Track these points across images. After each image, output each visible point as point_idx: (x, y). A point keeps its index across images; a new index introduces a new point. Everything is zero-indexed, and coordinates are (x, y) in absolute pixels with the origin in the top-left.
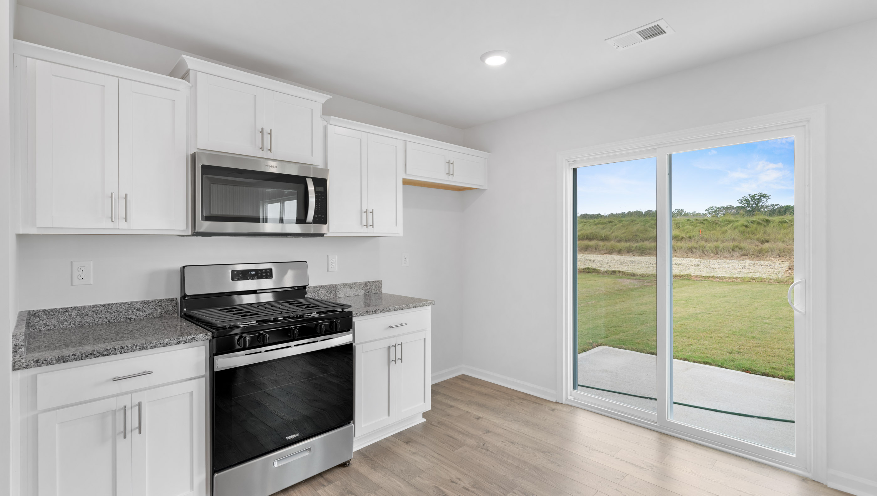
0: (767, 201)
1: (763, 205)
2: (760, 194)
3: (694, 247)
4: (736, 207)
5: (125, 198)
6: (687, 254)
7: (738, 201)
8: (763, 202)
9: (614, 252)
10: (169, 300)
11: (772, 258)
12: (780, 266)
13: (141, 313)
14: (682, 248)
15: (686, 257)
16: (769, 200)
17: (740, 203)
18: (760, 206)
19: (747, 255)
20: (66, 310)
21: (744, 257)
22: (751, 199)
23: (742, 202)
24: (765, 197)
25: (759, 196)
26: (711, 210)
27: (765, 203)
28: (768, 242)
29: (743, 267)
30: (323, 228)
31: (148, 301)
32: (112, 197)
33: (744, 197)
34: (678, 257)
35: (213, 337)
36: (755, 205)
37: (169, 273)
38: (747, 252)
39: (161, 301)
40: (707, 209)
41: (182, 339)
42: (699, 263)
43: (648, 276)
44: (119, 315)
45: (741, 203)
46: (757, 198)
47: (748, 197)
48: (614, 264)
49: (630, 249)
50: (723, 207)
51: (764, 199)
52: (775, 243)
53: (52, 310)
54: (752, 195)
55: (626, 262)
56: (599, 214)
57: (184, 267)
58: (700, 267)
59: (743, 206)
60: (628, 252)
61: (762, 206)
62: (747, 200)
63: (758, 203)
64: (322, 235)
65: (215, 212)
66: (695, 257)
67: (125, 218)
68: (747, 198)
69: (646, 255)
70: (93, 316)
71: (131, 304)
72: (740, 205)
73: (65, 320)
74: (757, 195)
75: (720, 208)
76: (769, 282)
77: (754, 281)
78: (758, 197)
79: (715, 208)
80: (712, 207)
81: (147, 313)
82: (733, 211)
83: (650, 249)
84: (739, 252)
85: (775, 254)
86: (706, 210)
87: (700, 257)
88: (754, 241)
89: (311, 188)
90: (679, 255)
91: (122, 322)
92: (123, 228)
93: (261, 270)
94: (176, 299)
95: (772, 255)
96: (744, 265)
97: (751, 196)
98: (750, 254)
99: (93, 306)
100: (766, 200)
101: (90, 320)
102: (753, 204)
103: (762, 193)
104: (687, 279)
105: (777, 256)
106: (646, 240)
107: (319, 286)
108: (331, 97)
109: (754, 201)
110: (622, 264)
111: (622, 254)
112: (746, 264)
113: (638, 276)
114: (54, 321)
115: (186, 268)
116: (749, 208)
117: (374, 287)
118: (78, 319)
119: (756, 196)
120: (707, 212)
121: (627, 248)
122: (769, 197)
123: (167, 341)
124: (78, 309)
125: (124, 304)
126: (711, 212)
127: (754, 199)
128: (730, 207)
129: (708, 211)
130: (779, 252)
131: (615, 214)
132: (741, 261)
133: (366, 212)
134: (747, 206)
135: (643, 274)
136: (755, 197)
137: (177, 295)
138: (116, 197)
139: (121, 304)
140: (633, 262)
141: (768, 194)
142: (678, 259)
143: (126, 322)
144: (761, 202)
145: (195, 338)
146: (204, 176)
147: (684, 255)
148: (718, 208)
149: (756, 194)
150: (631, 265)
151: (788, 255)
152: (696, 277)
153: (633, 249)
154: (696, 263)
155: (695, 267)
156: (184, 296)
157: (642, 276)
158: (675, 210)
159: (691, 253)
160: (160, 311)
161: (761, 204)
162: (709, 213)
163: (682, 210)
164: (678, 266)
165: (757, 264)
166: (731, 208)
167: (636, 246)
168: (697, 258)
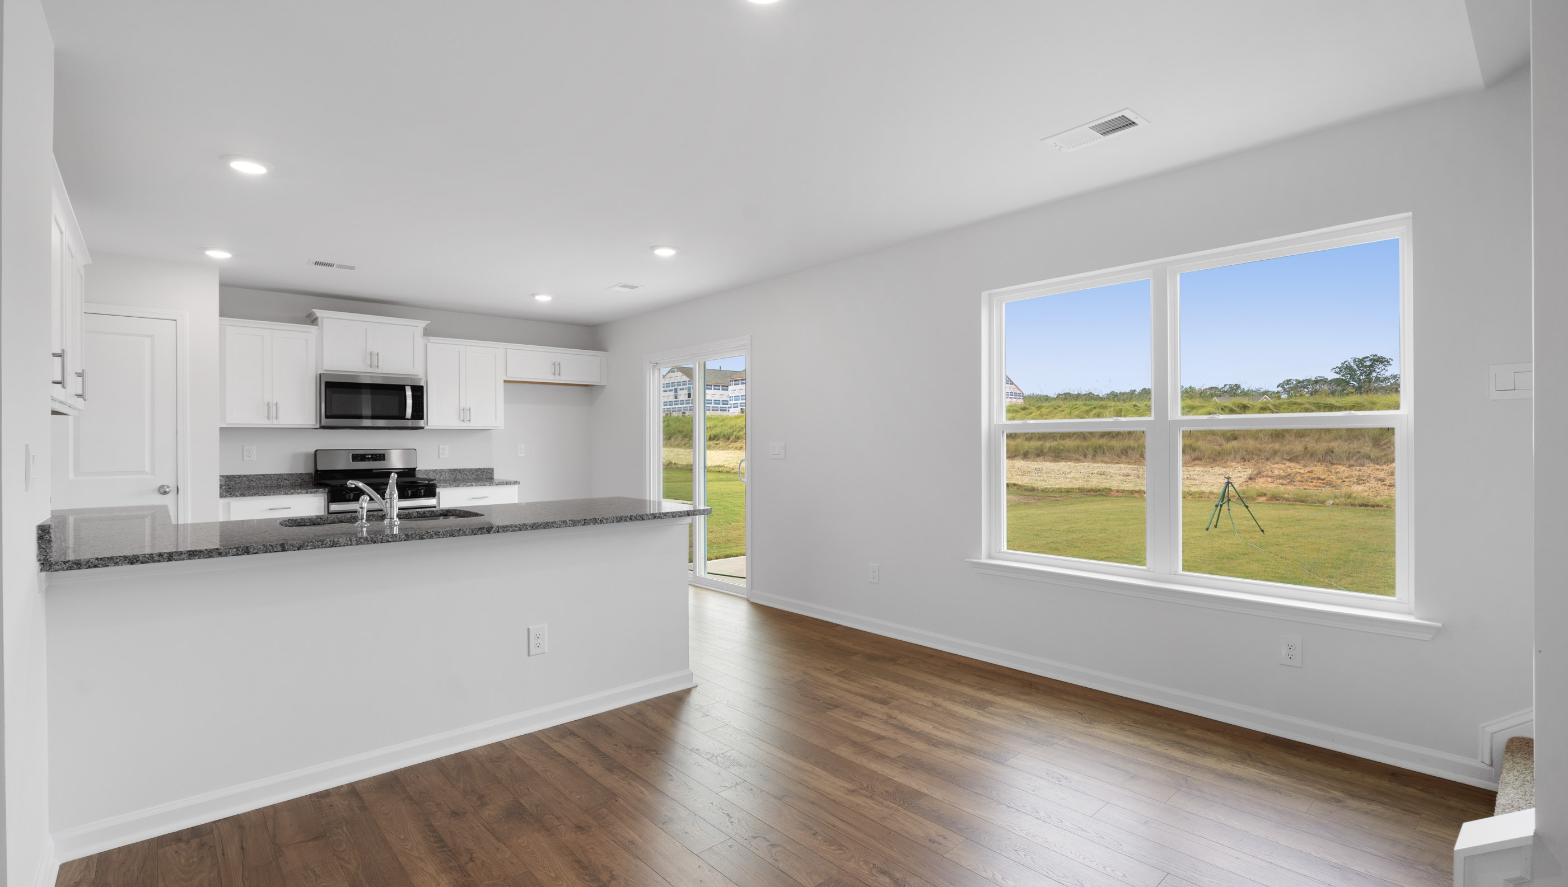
0: (1386, 368)
1: (1379, 376)
2: (1374, 356)
3: (1130, 447)
4: (1332, 381)
5: (276, 405)
6: (1120, 458)
7: (1334, 370)
8: (1378, 370)
9: (1018, 456)
10: (306, 473)
11: (1233, 464)
12: (1239, 475)
13: (287, 482)
14: (1113, 449)
15: (1117, 463)
16: (1388, 368)
17: (1338, 373)
18: (1374, 378)
19: (1201, 459)
20: (239, 477)
21: (1196, 462)
22: (1357, 366)
23: (1341, 371)
24: (1382, 362)
25: (1371, 360)
26: (1288, 386)
27: (1382, 373)
28: (1235, 439)
29: (1189, 476)
30: (421, 423)
31: (292, 474)
32: (268, 404)
33: (1345, 362)
34: (1106, 463)
35: (329, 491)
36: (1364, 377)
37: (307, 455)
38: (1202, 455)
39: (301, 474)
40: (1280, 384)
41: (309, 491)
42: (1130, 471)
43: (1052, 492)
44: (272, 482)
45: (1340, 374)
46: (1368, 363)
47: (1352, 361)
48: (1012, 474)
49: (1042, 451)
50: (1309, 381)
51: (1380, 366)
52: (1245, 440)
53: (232, 476)
54: (1359, 359)
55: (1029, 469)
56: (1090, 393)
57: (316, 451)
58: (1129, 478)
59: (1344, 378)
60: (1038, 455)
61: (1378, 379)
62: (1349, 368)
63: (1371, 373)
64: (422, 428)
65: (335, 412)
66: (1129, 463)
67: (276, 417)
68: (1349, 363)
69: (1062, 459)
70: (255, 481)
71: (280, 475)
72: (1338, 376)
73: (239, 483)
74: (1368, 359)
75: (1303, 382)
76: (1208, 497)
77: (1190, 496)
78: (1371, 363)
79: (1295, 382)
80: (1290, 380)
81: (292, 482)
82: (1325, 387)
83: (1069, 451)
84: (1190, 455)
85: (1238, 457)
86: (1278, 386)
87: (1135, 462)
88: (1218, 437)
89: (409, 393)
90: (1107, 460)
91: (274, 486)
92: (274, 423)
93: (376, 455)
94: (312, 473)
95: (1235, 458)
96: (1191, 473)
97: (1357, 360)
98: (1206, 457)
99: (256, 475)
100: (1383, 368)
101: (254, 484)
102: (1361, 374)
103: (1376, 355)
104: (1102, 495)
105: (1241, 459)
106: (1068, 437)
107: (430, 470)
108: (430, 322)
109: (1362, 369)
110: (1024, 473)
111: (1029, 458)
112: (1194, 472)
113: (1038, 490)
114: (233, 483)
115: (317, 452)
116: (1354, 383)
117: (485, 473)
118: (247, 483)
119: (1366, 360)
120: (1280, 389)
121: (1037, 449)
122: (1388, 362)
123: (299, 491)
124: (247, 476)
125: (276, 475)
126: (1287, 389)
127: (1362, 366)
128: (1321, 380)
129: (1283, 387)
130: (1245, 453)
131: (1118, 392)
132: (1190, 468)
133: (463, 410)
134: (1350, 378)
135: (1046, 488)
136: (1365, 362)
137: (311, 471)
138: (271, 404)
139: (273, 475)
140: (1039, 470)
141: (1387, 357)
142: (1104, 465)
143: (277, 486)
144: (1374, 371)
145: (317, 491)
146: (327, 389)
147: (1114, 460)
148: (1299, 382)
149: (1367, 357)
150: (1036, 475)
151: (1256, 458)
152: (1118, 491)
153: (1046, 450)
154: (1126, 471)
155: (1123, 478)
156: (316, 471)
157: (1044, 491)
158: (1225, 385)
159: (1124, 457)
160: (300, 481)
161: (1374, 374)
162: (1285, 389)
163: (1238, 387)
164: (1100, 476)
165: (1209, 472)
166: (1324, 381)
167: (1050, 447)
168: (1132, 464)
